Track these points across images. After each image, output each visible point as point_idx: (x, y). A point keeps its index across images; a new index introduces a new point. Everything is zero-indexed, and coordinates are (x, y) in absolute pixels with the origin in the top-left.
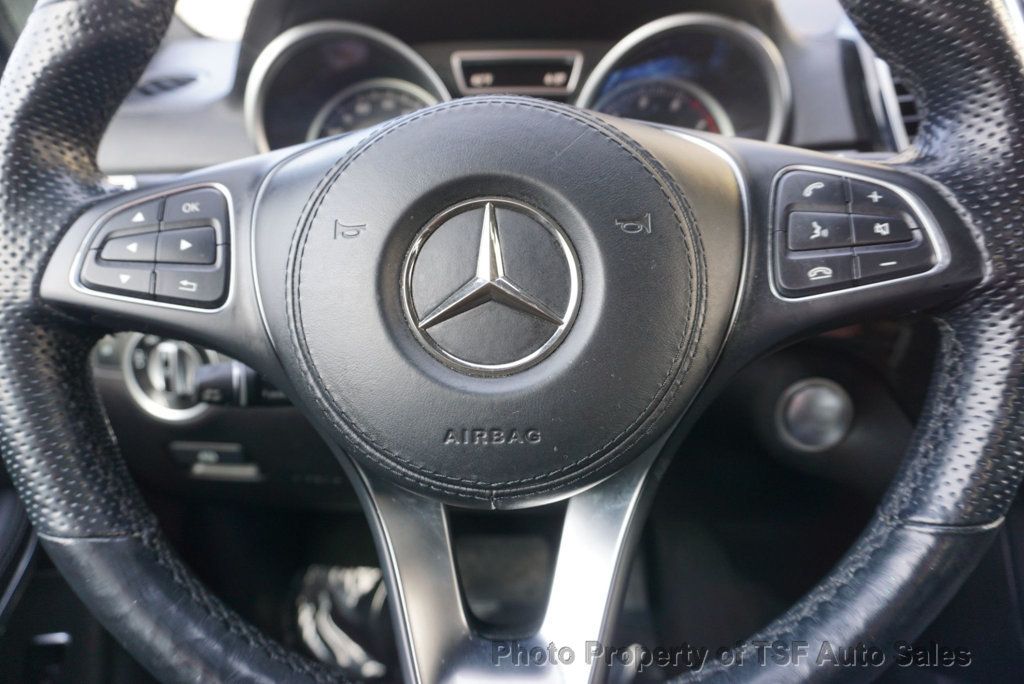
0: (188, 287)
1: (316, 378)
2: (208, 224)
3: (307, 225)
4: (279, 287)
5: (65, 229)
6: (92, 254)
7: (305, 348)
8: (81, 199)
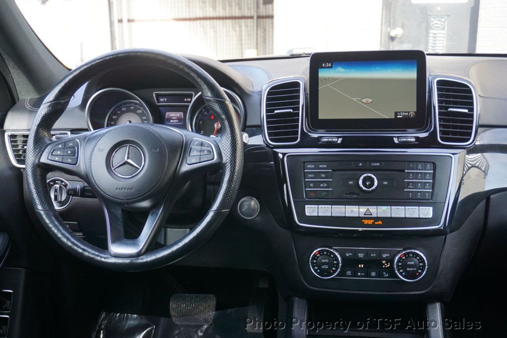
0: (69, 161)
1: (93, 178)
2: (74, 148)
3: (94, 149)
4: (88, 161)
5: (45, 148)
6: (51, 154)
7: (91, 173)
8: (49, 142)
